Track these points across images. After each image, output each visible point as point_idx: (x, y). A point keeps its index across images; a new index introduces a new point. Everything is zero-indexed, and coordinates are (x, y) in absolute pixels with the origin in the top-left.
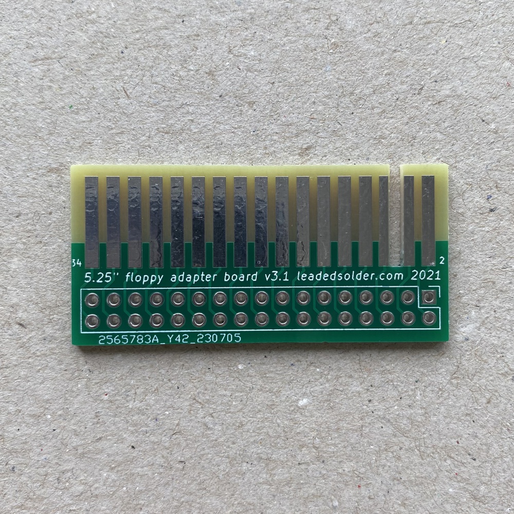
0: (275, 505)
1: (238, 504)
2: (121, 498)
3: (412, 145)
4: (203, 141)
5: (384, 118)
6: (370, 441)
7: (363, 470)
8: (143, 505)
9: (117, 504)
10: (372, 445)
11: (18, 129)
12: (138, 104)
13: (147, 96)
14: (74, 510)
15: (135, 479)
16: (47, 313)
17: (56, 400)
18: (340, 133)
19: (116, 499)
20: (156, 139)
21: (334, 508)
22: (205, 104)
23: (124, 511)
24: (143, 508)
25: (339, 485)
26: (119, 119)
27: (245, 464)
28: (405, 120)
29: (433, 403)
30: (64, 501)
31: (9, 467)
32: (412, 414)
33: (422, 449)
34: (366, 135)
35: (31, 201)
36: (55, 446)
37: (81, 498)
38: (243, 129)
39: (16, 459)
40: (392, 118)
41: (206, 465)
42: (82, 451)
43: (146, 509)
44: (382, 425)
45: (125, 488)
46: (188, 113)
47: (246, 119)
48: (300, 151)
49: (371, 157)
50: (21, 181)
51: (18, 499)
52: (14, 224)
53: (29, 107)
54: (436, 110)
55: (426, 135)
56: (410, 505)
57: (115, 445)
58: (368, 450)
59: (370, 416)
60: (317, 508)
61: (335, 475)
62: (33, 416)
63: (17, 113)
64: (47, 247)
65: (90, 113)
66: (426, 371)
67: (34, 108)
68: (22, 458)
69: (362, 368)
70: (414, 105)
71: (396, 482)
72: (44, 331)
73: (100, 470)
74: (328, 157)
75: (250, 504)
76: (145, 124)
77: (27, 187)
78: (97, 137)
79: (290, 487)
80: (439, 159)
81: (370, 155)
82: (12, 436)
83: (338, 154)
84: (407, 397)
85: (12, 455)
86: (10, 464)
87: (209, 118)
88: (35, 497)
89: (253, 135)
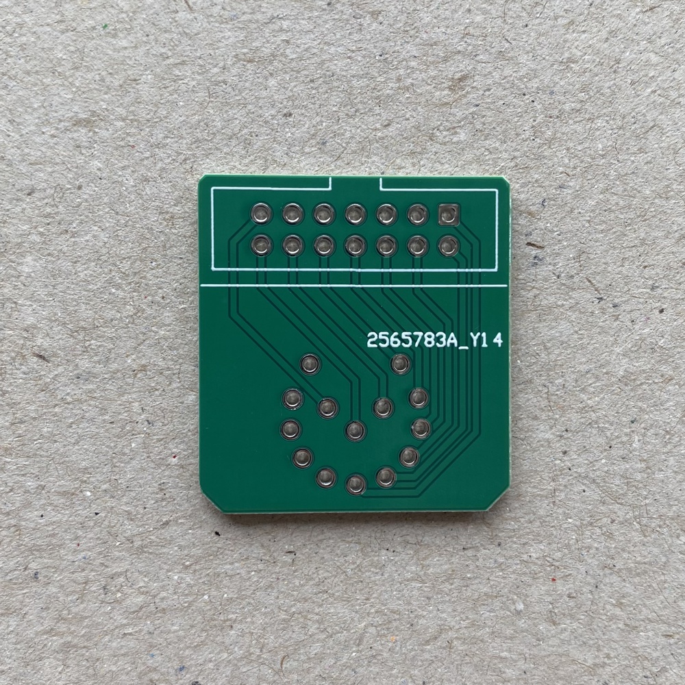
0: (430, 612)
1: (376, 612)
2: (201, 611)
3: (615, 72)
4: (306, 72)
5: (574, 32)
6: (567, 512)
7: (559, 555)
8: (235, 621)
9: (196, 622)
10: (570, 518)
11: (26, 62)
12: (206, 20)
13: (220, 7)
14: (130, 634)
15: (221, 582)
16: (81, 337)
17: (98, 468)
18: (509, 55)
19: (193, 613)
20: (234, 71)
21: (519, 613)
22: (306, 17)
23: (206, 631)
24: (234, 625)
25: (524, 578)
26: (177, 43)
27: (384, 552)
28: (604, 34)
29: (657, 452)
30: (115, 620)
31: (29, 573)
32: (627, 469)
33: (644, 521)
34: (547, 57)
35: (50, 170)
36: (99, 537)
37: (140, 614)
38: (364, 53)
39: (40, 560)
40: (584, 32)
41: (326, 556)
42: (140, 543)
43: (239, 627)
44: (584, 487)
45: (206, 597)
46: (281, 30)
47: (369, 37)
48: (450, 83)
49: (555, 89)
50: (33, 141)
51: (45, 620)
52: (24, 206)
53: (41, 28)
54: (647, 20)
55: (635, 56)
56: (628, 605)
57: (190, 531)
58: (566, 526)
59: (566, 474)
60: (492, 614)
61: (517, 564)
62: (64, 494)
63: (24, 39)
64: (77, 239)
65: (135, 35)
66: (645, 406)
67: (49, 29)
68: (49, 558)
69: (552, 404)
70: (615, 12)
71: (607, 571)
72: (77, 365)
73: (168, 571)
74: (492, 90)
75: (394, 613)
76: (217, 49)
77: (43, 149)
78: (146, 70)
79: (452, 584)
80: (655, 91)
81: (554, 87)
82: (32, 525)
83: (508, 86)
84: (619, 445)
85: (33, 554)
86: (30, 569)
87: (312, 36)
88: (70, 616)
89: (379, 61)
